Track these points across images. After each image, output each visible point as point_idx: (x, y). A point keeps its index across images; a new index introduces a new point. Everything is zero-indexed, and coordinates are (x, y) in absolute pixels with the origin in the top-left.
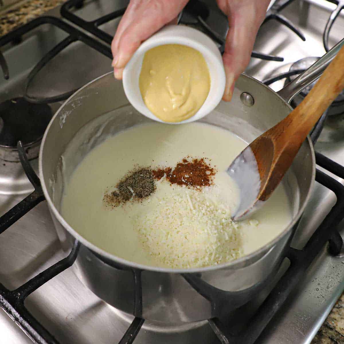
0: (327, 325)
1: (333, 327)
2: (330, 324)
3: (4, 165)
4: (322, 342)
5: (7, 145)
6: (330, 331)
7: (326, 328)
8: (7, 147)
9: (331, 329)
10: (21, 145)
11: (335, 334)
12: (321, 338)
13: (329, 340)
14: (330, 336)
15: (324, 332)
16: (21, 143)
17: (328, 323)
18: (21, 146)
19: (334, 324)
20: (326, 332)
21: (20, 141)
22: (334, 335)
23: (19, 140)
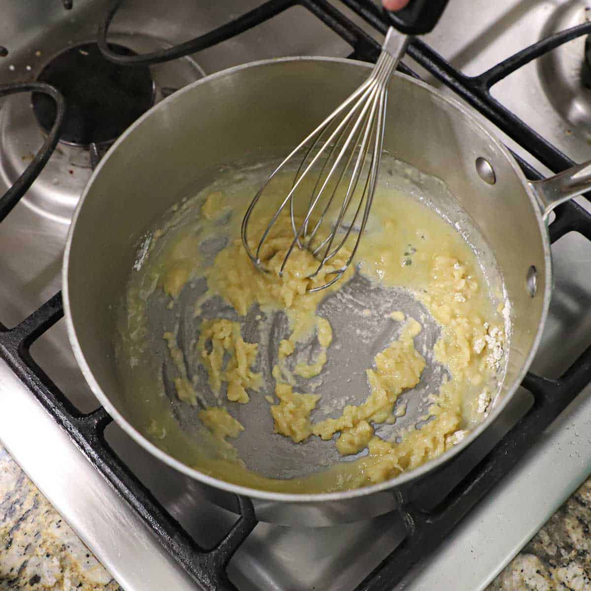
0: (578, 498)
1: (587, 502)
2: (584, 497)
3: (71, 172)
4: (565, 524)
5: (74, 142)
6: (581, 508)
7: (576, 503)
8: (73, 144)
9: (583, 505)
10: (96, 151)
11: (587, 512)
12: (564, 517)
13: (577, 522)
14: (579, 515)
15: (571, 509)
16: (95, 148)
17: (580, 494)
18: (96, 154)
19: (588, 497)
20: (574, 509)
21: (94, 144)
22: (586, 515)
23: (93, 142)
